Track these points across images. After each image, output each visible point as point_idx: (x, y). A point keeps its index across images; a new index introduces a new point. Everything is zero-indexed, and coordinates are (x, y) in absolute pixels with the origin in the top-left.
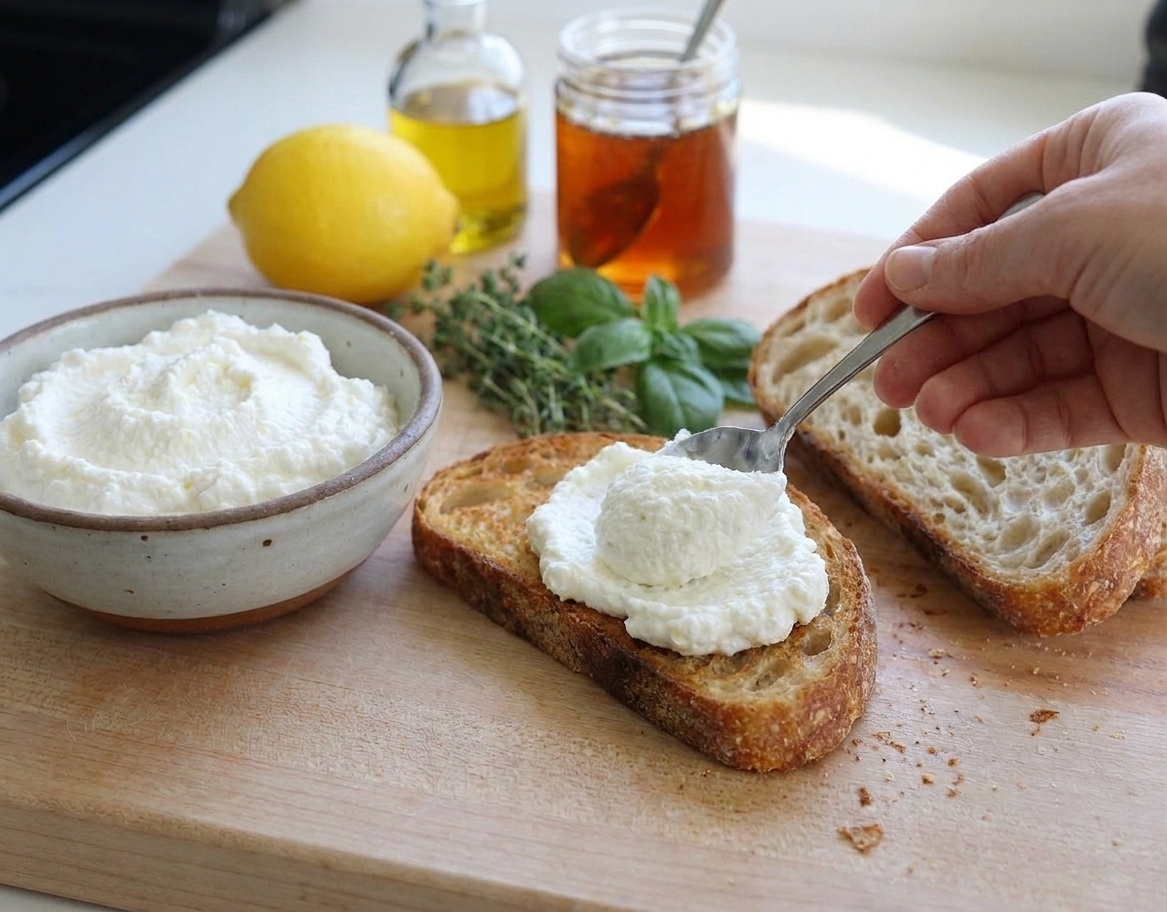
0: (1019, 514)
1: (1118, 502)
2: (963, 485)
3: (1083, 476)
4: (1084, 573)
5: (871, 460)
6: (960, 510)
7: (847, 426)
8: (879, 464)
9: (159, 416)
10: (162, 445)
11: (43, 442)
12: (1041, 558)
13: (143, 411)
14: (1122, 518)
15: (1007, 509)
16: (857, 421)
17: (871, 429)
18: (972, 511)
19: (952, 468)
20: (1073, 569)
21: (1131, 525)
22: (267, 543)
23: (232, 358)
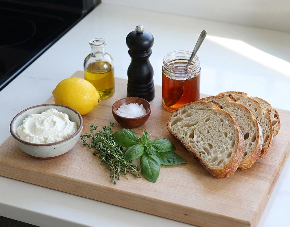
0: (215, 155)
1: (233, 154)
2: (205, 149)
3: (227, 148)
4: (226, 167)
5: (188, 143)
6: (204, 154)
7: (184, 136)
8: (189, 144)
9: (42, 128)
10: (42, 132)
11: (26, 130)
12: (219, 164)
13: (40, 127)
14: (233, 157)
15: (212, 154)
16: (186, 135)
17: (189, 137)
18: (206, 154)
19: (203, 146)
20: (224, 167)
21: (235, 158)
22: (55, 148)
23: (54, 118)
